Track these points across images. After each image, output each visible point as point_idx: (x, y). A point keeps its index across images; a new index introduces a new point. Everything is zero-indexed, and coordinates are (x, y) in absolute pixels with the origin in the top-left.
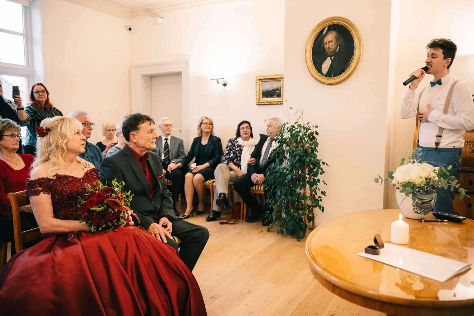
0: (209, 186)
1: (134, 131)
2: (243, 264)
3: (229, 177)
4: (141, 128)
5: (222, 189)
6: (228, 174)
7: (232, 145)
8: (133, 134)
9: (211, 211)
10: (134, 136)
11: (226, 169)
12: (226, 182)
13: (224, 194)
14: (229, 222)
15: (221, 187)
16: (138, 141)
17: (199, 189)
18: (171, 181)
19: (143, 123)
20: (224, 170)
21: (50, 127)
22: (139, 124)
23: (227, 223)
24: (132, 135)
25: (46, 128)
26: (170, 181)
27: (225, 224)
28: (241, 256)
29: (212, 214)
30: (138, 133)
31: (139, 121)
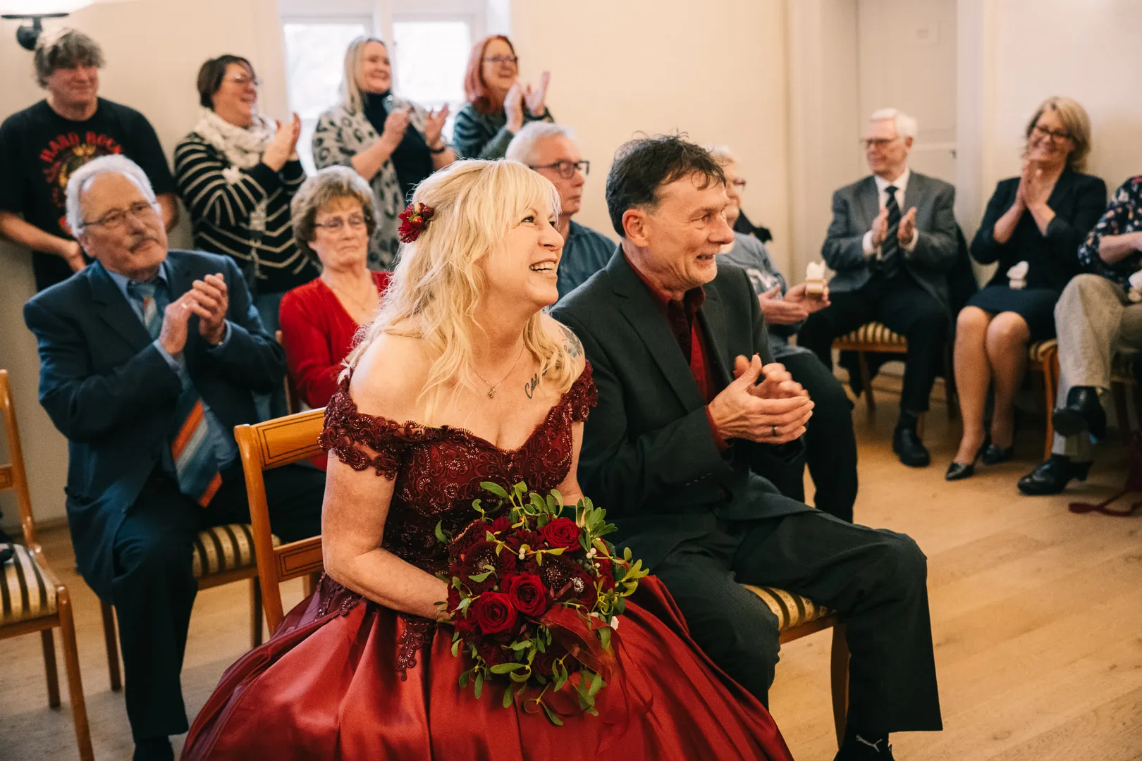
0: (1041, 364)
1: (638, 206)
2: (1113, 704)
3: (1117, 324)
4: (665, 196)
5: (1083, 373)
6: (1112, 313)
7: (1133, 202)
8: (636, 217)
9: (1047, 457)
10: (638, 223)
11: (1104, 294)
12: (1100, 345)
13: (1090, 390)
14: (1111, 507)
15: (1077, 364)
16: (650, 244)
17: (1007, 370)
18: (903, 339)
19: (677, 177)
20: (1095, 297)
21: (435, 201)
22: (663, 182)
23: (1101, 509)
24: (631, 220)
25: (422, 205)
26: (899, 339)
27: (1095, 513)
28: (1113, 667)
29: (1046, 467)
30: (652, 213)
31: (666, 168)
